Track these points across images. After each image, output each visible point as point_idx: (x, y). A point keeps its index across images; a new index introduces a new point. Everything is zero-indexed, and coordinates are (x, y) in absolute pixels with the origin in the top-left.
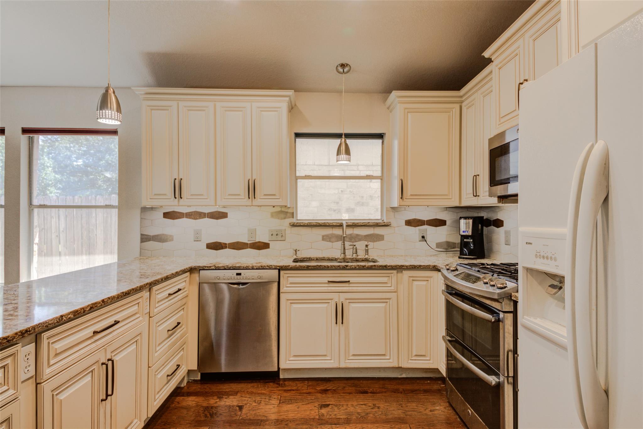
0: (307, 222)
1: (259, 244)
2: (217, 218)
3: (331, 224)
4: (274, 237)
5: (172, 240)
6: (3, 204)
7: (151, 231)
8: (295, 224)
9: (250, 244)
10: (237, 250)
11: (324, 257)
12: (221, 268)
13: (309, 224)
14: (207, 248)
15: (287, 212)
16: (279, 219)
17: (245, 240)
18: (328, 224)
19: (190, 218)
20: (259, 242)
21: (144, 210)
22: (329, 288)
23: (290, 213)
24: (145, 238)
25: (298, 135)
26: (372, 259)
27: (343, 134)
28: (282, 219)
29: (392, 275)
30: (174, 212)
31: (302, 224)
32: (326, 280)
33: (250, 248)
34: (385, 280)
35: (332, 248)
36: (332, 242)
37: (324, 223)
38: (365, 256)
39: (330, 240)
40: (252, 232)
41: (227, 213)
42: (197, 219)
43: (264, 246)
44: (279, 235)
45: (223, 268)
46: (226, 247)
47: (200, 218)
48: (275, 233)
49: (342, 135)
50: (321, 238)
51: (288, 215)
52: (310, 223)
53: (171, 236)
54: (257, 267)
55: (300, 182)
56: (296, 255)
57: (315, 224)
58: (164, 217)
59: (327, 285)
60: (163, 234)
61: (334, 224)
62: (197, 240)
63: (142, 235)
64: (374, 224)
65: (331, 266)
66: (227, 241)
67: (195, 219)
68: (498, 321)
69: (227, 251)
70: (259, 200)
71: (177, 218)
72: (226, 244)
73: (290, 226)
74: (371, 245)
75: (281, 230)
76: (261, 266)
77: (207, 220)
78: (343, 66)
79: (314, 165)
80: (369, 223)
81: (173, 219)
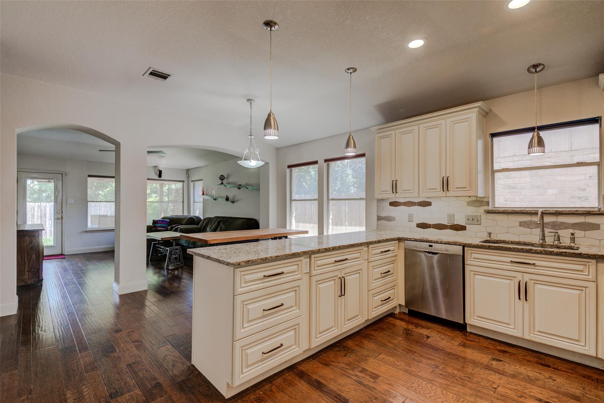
0: (502, 209)
1: (456, 226)
2: (424, 206)
3: (529, 212)
4: (470, 221)
5: (395, 220)
6: (317, 198)
7: (383, 214)
8: (490, 211)
9: (449, 225)
10: (439, 229)
11: (520, 242)
12: (418, 240)
13: (504, 211)
14: (417, 227)
15: (483, 201)
16: (474, 206)
17: (445, 222)
18: (525, 212)
19: (405, 206)
20: (457, 225)
21: (379, 201)
22: (512, 267)
23: (485, 201)
24: (379, 218)
25: (493, 135)
26: (577, 248)
27: (536, 127)
28: (477, 207)
29: (590, 264)
30: (395, 201)
31: (497, 211)
32: (509, 260)
33: (449, 229)
34: (581, 267)
35: (531, 234)
36: (531, 229)
37: (521, 211)
38: (570, 244)
39: (528, 227)
40: (451, 217)
41: (431, 202)
42: (410, 206)
43: (462, 228)
44: (475, 220)
45: (420, 240)
46: (430, 227)
47: (412, 206)
48: (471, 218)
49: (535, 129)
50: (518, 224)
51: (483, 203)
52: (506, 210)
53: (394, 217)
54: (445, 242)
55: (497, 175)
56: (490, 237)
57: (511, 211)
58: (390, 205)
59: (510, 264)
60: (389, 216)
61: (533, 212)
62: (411, 221)
63: (378, 216)
64: (584, 212)
65: (513, 248)
66: (432, 223)
67: (408, 207)
69: (432, 230)
70: (452, 192)
71: (397, 206)
72: (430, 225)
73: (485, 213)
74: (579, 233)
75: (476, 216)
76: (448, 242)
77: (417, 207)
78: (535, 66)
79: (551, 152)
80: (577, 211)
81: (395, 206)
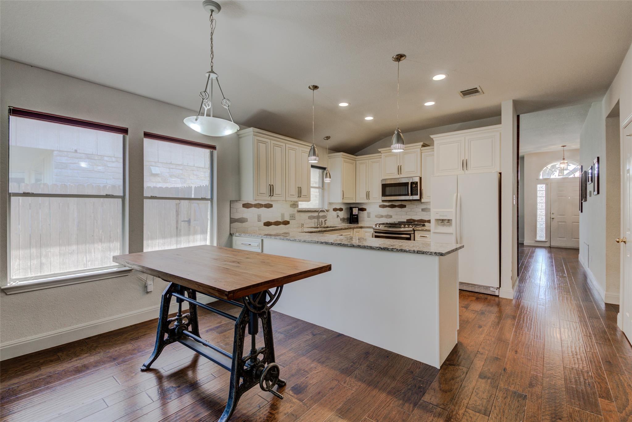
0: (304, 209)
2: (268, 208)
4: (291, 218)
5: (247, 221)
7: (237, 216)
8: (299, 211)
9: (282, 222)
10: (277, 225)
14: (264, 225)
16: (292, 208)
17: (280, 220)
19: (256, 207)
20: (286, 221)
21: (231, 202)
24: (232, 221)
28: (294, 208)
30: (248, 203)
31: (301, 211)
33: (282, 224)
35: (311, 222)
37: (310, 210)
39: (311, 219)
40: (282, 215)
41: (272, 205)
46: (272, 224)
47: (260, 208)
48: (292, 216)
50: (307, 218)
51: (296, 206)
53: (247, 219)
57: (306, 211)
58: (243, 207)
60: (243, 218)
62: (259, 221)
63: (230, 218)
67: (258, 208)
68: (411, 236)
69: (273, 226)
70: (301, 198)
72: (272, 222)
73: (297, 212)
75: (294, 214)
77: (264, 209)
78: (327, 137)
81: (248, 208)
